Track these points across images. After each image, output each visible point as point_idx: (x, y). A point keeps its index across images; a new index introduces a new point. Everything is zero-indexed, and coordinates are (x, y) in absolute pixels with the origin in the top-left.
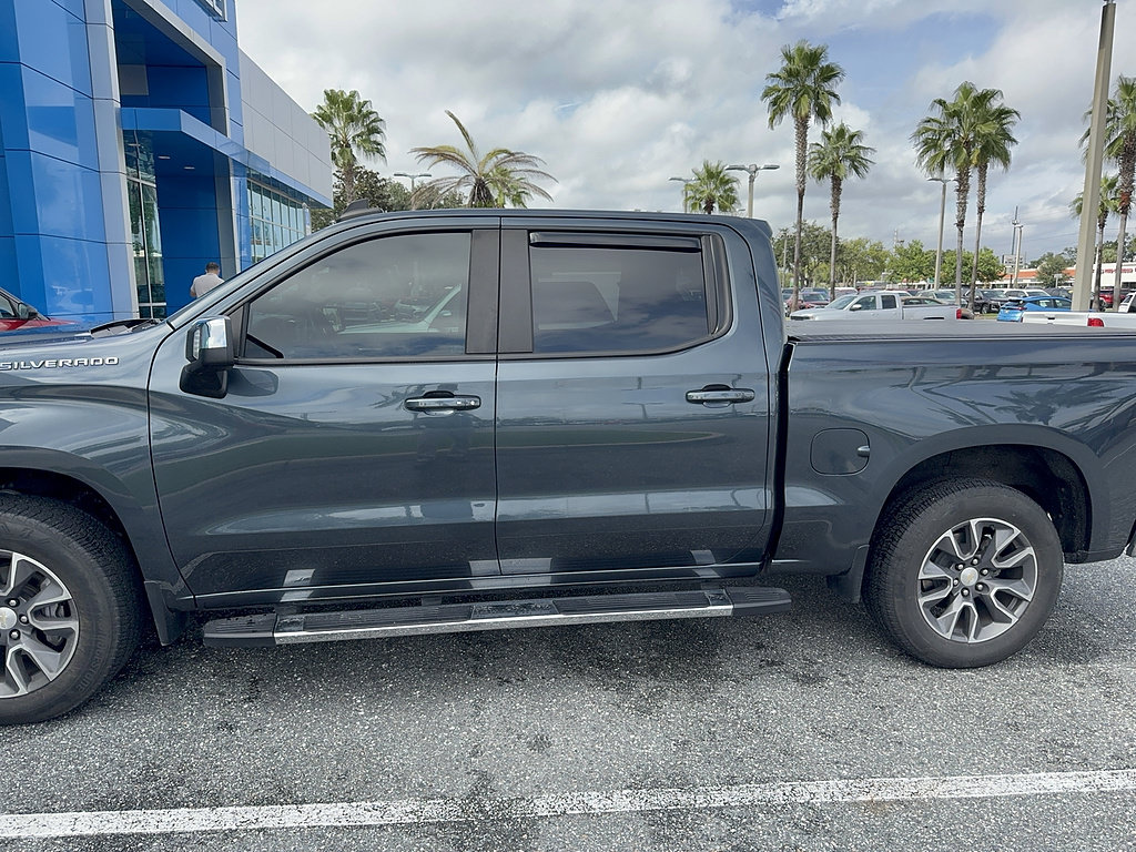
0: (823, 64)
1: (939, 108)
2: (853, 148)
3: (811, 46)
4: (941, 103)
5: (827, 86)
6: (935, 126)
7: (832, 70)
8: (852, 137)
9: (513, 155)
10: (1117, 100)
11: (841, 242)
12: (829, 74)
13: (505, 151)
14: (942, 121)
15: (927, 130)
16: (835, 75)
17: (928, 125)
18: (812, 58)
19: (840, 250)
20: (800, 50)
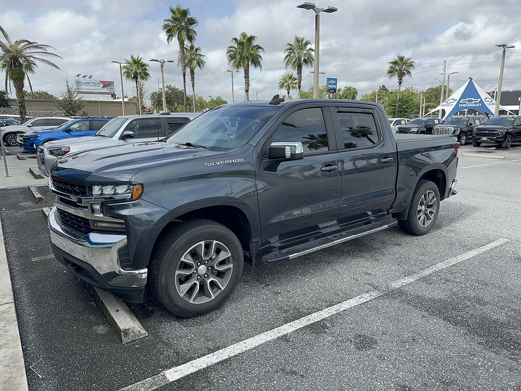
0: (189, 17)
1: (234, 41)
2: (197, 55)
3: (184, 8)
4: (236, 39)
5: (191, 27)
6: (234, 50)
7: (193, 20)
8: (197, 50)
9: (31, 43)
10: (295, 45)
11: (188, 95)
12: (192, 22)
13: (27, 41)
14: (236, 47)
15: (231, 51)
16: (194, 23)
17: (231, 49)
18: (184, 13)
19: (188, 99)
20: (178, 9)
